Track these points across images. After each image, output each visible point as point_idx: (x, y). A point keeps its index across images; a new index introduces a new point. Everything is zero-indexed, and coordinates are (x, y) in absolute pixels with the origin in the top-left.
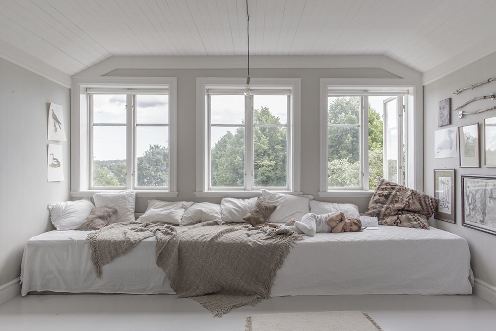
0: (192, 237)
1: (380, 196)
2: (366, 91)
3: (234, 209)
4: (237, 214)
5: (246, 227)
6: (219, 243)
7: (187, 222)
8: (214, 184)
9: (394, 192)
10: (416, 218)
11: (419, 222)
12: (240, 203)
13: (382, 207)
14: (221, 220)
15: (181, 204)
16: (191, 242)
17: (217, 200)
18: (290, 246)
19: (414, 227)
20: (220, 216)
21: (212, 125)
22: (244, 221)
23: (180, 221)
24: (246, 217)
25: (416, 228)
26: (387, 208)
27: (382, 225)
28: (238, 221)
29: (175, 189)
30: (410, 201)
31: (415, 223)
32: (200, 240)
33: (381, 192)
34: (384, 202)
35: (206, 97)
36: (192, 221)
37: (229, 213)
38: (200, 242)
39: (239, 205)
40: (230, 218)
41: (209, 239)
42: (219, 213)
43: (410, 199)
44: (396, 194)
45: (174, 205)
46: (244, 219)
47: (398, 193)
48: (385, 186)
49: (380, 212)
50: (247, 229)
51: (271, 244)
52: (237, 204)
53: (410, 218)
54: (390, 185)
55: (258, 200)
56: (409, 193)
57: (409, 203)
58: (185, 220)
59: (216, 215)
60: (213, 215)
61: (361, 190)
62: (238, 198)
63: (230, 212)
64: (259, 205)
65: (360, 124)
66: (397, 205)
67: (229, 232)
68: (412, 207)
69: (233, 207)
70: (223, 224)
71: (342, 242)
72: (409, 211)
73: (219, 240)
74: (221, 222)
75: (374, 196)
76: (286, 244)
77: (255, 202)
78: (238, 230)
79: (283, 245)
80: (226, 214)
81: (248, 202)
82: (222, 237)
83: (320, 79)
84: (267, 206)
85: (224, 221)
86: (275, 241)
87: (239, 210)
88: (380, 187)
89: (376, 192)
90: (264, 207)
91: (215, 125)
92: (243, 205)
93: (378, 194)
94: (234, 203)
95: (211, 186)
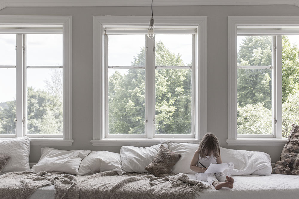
0: (92, 187)
1: (293, 144)
2: (279, 29)
3: (136, 158)
4: (139, 164)
5: (148, 177)
6: (121, 193)
7: (84, 172)
8: (112, 131)
12: (142, 152)
13: (296, 156)
14: (121, 170)
15: (77, 152)
16: (92, 191)
17: (116, 148)
18: (196, 195)
21: (109, 67)
22: (146, 171)
23: (77, 171)
24: (147, 167)
27: (295, 175)
28: (140, 171)
29: (70, 137)
32: (101, 189)
33: (294, 139)
34: (298, 151)
35: (103, 36)
36: (90, 171)
37: (130, 162)
38: (101, 192)
40: (131, 168)
41: (110, 188)
42: (119, 163)
45: (71, 154)
46: (146, 169)
49: (293, 161)
50: (149, 179)
51: (176, 192)
52: (138, 153)
55: (161, 148)
58: (83, 169)
59: (116, 165)
60: (112, 165)
61: (274, 137)
62: (139, 146)
63: (131, 161)
64: (162, 154)
65: (273, 65)
67: (130, 181)
69: (134, 156)
70: (123, 174)
71: (251, 191)
73: (121, 189)
74: (121, 172)
75: (288, 144)
76: (192, 192)
77: (157, 151)
78: (140, 180)
79: (189, 193)
80: (127, 164)
81: (149, 150)
82: (124, 187)
83: (228, 17)
84: (171, 155)
85: (124, 170)
86: (181, 189)
87: (141, 159)
88: (294, 134)
89: (289, 140)
90: (168, 156)
91: (112, 67)
92: (145, 153)
93: (292, 142)
94: (134, 151)
95: (108, 134)
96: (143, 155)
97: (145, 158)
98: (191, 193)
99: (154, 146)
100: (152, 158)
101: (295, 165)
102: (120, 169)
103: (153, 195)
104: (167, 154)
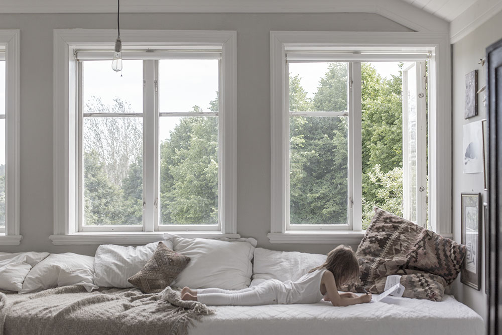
0: (28, 311)
1: (371, 242)
2: (356, 52)
3: (116, 265)
4: (120, 273)
5: (128, 296)
6: (72, 321)
7: (31, 288)
9: (395, 235)
10: (423, 281)
11: (427, 288)
12: (128, 253)
13: (373, 261)
14: (91, 284)
15: (23, 256)
16: (26, 319)
17: (89, 248)
18: (190, 325)
19: (418, 298)
20: (90, 278)
22: (131, 285)
23: (20, 286)
24: (133, 277)
25: (420, 299)
26: (380, 263)
28: (122, 285)
29: (17, 232)
30: (420, 251)
31: (421, 290)
32: (40, 315)
33: (374, 234)
34: (377, 253)
35: (72, 65)
36: (40, 285)
37: (106, 271)
38: (41, 319)
39: (125, 258)
40: (108, 280)
41: (55, 314)
42: (89, 272)
43: (420, 247)
44: (398, 239)
45: (14, 259)
46: (129, 281)
47: (402, 237)
48: (383, 224)
49: (367, 269)
50: (129, 299)
51: (159, 320)
52: (121, 256)
53: (414, 282)
54: (391, 221)
55: (158, 247)
56: (421, 236)
57: (417, 254)
58: (30, 283)
59: (83, 275)
60: (77, 276)
61: (349, 230)
62: (126, 245)
63: (108, 270)
64: (159, 257)
65: (348, 111)
66: (396, 258)
67: (94, 302)
68: (422, 262)
69: (114, 261)
70: (94, 290)
72: (416, 269)
73: (73, 315)
74: (91, 287)
75: (364, 241)
76: (184, 320)
77: (153, 251)
78: (112, 299)
79: (179, 322)
80: (101, 274)
81: (140, 251)
82: (79, 311)
83: (271, 31)
84: (173, 258)
85: (97, 285)
86: (168, 315)
87: (124, 266)
88: (374, 225)
89: (367, 235)
90: (167, 260)
91: (90, 115)
92: (131, 256)
93: (369, 238)
94: (116, 253)
95: (83, 225)
96: (129, 259)
97: (131, 263)
98: (182, 321)
99: (150, 245)
100: (143, 262)
101: (371, 278)
102: (90, 282)
103: (123, 324)
104: (166, 257)
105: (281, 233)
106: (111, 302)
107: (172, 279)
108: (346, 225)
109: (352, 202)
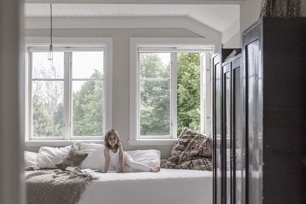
1: (180, 144)
2: (174, 48)
3: (49, 157)
4: (51, 161)
5: (55, 172)
9: (192, 140)
10: (205, 162)
11: (207, 165)
12: (55, 151)
13: (181, 153)
14: (36, 167)
18: (86, 184)
19: (202, 170)
20: (36, 163)
21: (33, 80)
22: (57, 167)
24: (58, 163)
25: (203, 170)
26: (184, 154)
27: (179, 169)
28: (52, 167)
30: (204, 148)
31: (204, 166)
33: (182, 140)
34: (183, 149)
35: (27, 54)
37: (44, 160)
39: (54, 153)
40: (45, 165)
42: (35, 161)
43: (204, 146)
44: (194, 142)
46: (56, 165)
47: (196, 141)
48: (186, 135)
49: (178, 157)
50: (56, 173)
51: (71, 182)
52: (52, 153)
53: (200, 162)
54: (190, 134)
55: (71, 148)
56: (205, 140)
57: (203, 149)
59: (32, 162)
60: (29, 162)
61: (171, 138)
62: (55, 147)
63: (45, 159)
64: (71, 153)
65: (170, 78)
66: (192, 152)
68: (205, 153)
69: (48, 155)
70: (38, 170)
72: (202, 157)
74: (36, 168)
75: (177, 144)
76: (83, 182)
77: (69, 150)
78: (47, 173)
79: (81, 183)
80: (41, 161)
81: (62, 150)
82: (30, 179)
83: (130, 38)
84: (79, 154)
85: (39, 167)
86: (75, 180)
87: (53, 157)
88: (182, 136)
89: (178, 140)
90: (76, 155)
91: (36, 80)
92: (57, 152)
93: (179, 142)
94: (49, 151)
95: (32, 136)
96: (56, 154)
97: (57, 156)
98: (82, 183)
99: (67, 147)
100: (63, 156)
101: (180, 161)
102: (36, 165)
103: (52, 185)
104: (75, 153)
105: (135, 140)
106: (47, 175)
107: (78, 164)
108: (169, 136)
109: (172, 124)
